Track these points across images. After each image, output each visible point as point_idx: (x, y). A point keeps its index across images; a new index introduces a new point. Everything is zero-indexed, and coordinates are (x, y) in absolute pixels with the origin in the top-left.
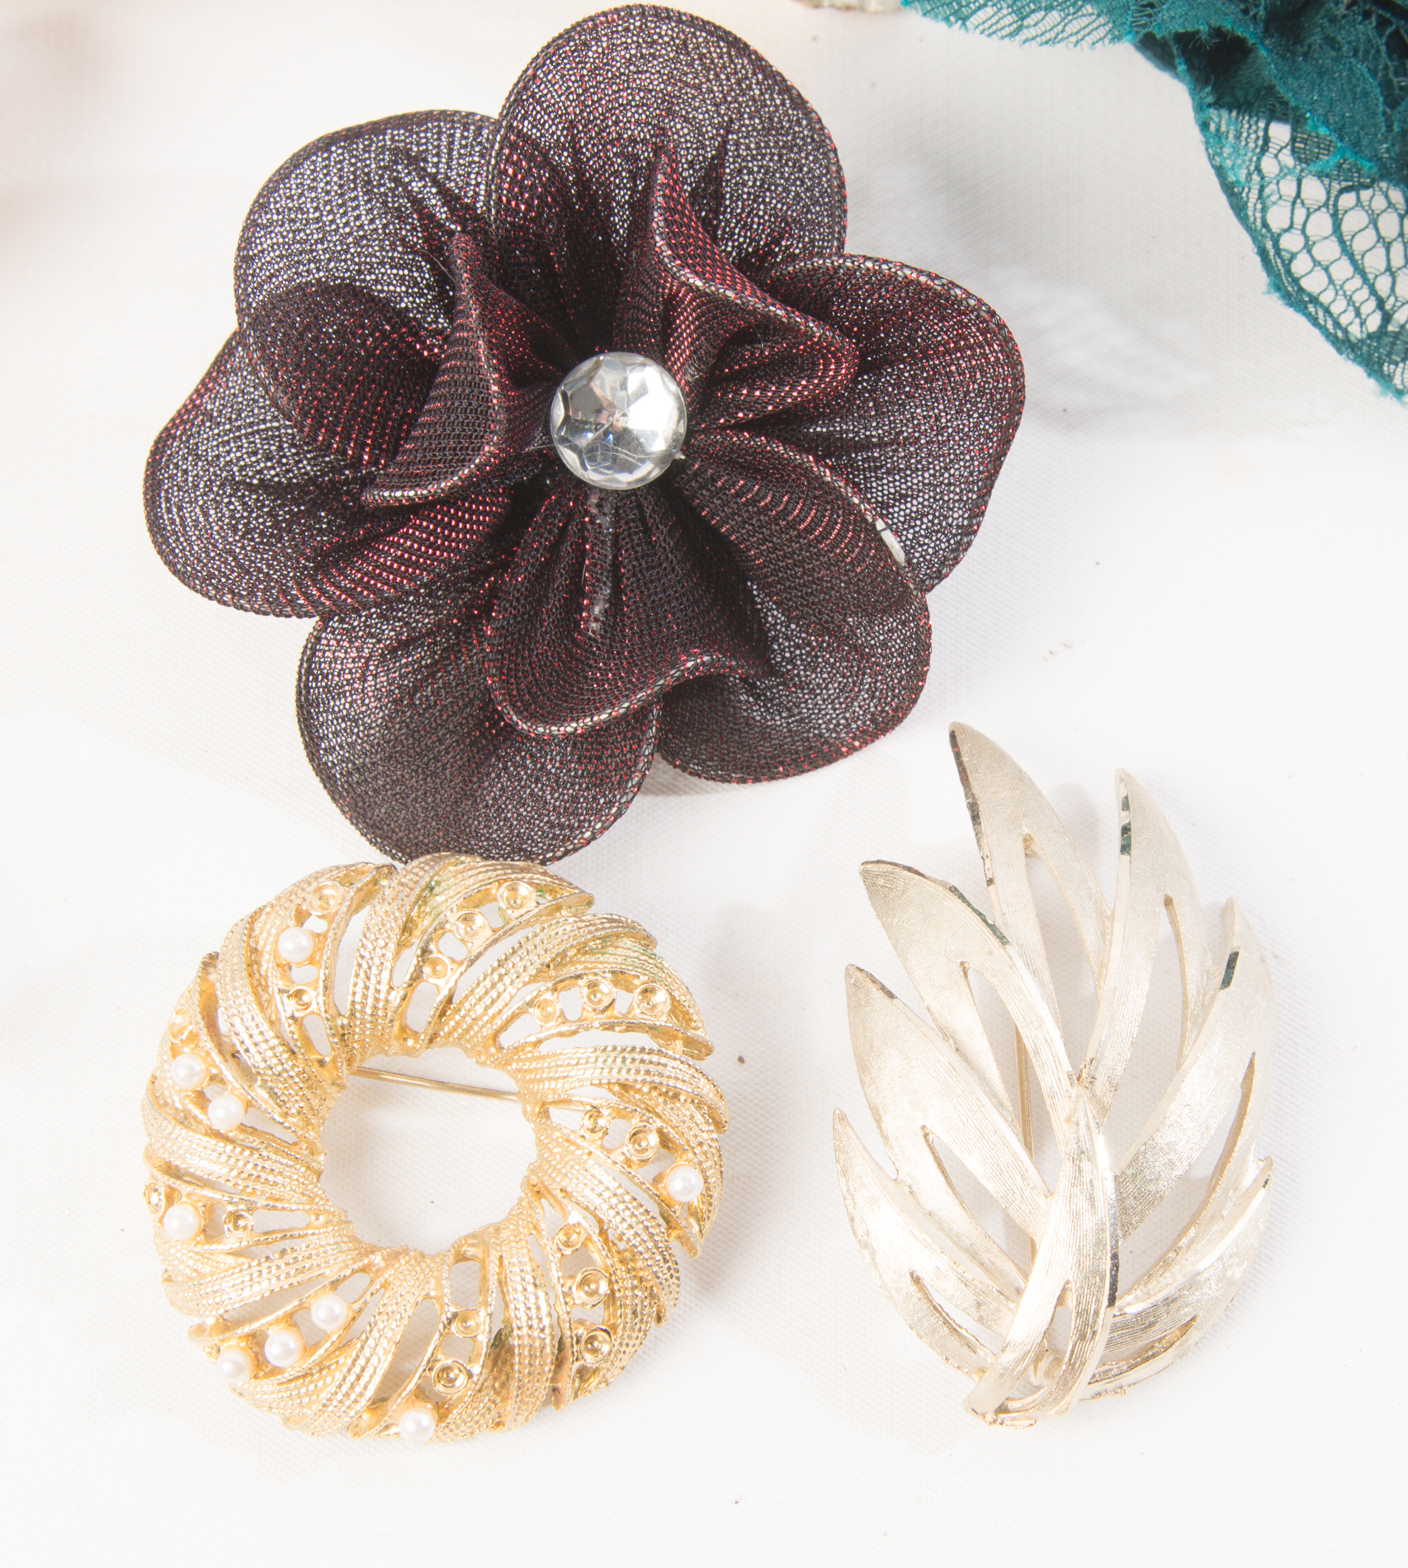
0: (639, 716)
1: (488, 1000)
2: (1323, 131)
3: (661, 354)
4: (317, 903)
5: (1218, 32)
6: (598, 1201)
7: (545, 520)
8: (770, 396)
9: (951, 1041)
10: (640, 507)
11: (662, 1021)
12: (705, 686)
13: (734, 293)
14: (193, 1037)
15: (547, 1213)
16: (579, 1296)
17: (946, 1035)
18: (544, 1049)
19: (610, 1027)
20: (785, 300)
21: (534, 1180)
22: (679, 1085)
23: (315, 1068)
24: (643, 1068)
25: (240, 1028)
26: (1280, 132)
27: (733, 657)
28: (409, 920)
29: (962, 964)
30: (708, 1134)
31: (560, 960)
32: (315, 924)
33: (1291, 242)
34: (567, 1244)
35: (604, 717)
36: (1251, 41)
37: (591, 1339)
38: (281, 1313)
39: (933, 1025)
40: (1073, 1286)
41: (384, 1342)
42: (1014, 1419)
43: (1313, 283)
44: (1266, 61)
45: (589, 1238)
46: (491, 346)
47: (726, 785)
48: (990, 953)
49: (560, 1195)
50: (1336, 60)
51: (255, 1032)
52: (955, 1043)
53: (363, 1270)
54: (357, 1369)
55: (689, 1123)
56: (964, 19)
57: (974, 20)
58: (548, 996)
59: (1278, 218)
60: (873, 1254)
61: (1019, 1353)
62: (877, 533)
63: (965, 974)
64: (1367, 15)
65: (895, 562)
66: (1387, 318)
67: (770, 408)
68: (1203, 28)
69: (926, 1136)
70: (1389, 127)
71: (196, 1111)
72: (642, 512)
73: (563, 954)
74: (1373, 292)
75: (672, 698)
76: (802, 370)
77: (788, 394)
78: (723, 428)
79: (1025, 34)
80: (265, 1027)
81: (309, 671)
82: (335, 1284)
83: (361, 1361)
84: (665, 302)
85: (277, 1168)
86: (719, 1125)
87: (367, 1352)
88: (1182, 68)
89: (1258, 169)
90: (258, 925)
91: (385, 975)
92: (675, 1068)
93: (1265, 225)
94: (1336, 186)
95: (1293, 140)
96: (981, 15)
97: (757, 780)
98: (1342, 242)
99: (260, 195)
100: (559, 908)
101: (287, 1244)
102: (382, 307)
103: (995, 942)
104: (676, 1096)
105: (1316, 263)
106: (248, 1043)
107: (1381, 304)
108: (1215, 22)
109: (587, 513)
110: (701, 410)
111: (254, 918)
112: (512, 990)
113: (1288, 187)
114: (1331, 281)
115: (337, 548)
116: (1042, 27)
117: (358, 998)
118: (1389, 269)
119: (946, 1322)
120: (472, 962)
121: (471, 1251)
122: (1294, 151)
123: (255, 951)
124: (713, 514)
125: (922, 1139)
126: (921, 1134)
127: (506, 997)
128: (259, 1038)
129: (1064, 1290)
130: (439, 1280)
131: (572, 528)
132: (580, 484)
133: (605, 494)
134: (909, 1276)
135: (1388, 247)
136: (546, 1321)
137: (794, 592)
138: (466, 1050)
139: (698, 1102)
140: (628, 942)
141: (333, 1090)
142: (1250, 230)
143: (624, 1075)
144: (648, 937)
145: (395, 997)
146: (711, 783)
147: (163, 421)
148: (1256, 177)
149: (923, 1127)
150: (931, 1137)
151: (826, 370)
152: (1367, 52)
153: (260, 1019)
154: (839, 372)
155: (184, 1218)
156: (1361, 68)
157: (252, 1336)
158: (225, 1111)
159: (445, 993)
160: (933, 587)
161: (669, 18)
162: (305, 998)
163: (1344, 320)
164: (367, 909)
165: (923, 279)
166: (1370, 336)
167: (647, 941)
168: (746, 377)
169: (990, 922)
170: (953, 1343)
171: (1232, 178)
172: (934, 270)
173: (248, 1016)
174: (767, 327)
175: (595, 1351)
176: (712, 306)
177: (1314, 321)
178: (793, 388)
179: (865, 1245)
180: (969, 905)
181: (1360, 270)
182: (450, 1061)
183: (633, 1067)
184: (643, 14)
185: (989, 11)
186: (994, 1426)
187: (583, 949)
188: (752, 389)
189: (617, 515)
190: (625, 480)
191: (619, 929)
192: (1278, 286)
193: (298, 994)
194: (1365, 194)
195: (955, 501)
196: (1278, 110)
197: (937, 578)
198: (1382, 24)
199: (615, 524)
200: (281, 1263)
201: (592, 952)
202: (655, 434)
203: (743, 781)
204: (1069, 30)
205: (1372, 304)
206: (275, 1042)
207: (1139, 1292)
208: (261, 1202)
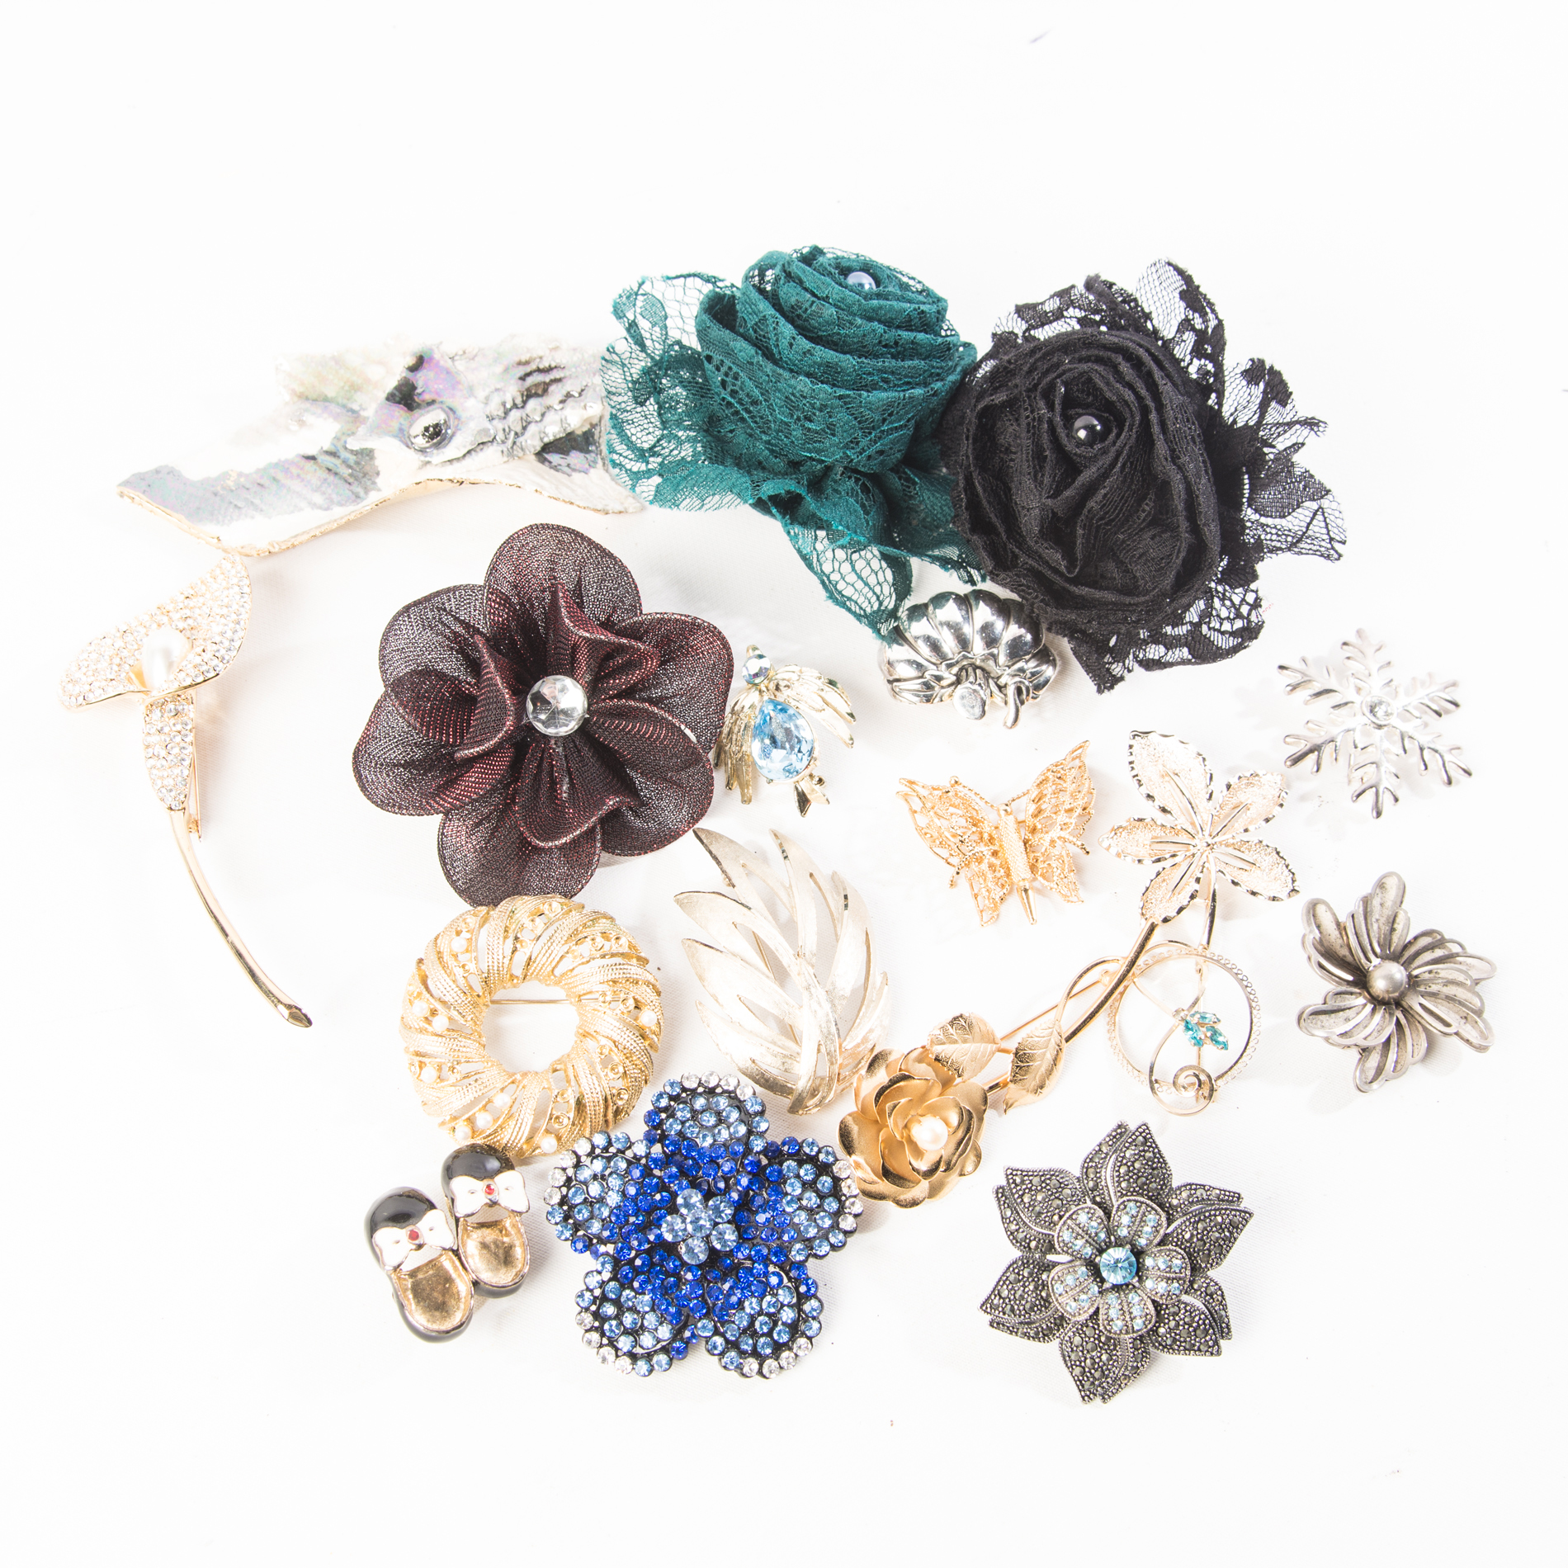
0: (592, 830)
1: (547, 955)
2: (840, 528)
3: (571, 673)
4: (464, 926)
5: (788, 492)
6: (612, 1033)
7: (532, 755)
8: (621, 682)
10: (573, 741)
11: (626, 950)
12: (615, 814)
13: (603, 636)
14: (419, 994)
15: (590, 1044)
16: (611, 1075)
18: (575, 972)
19: (603, 957)
20: (626, 636)
21: (581, 1031)
22: (638, 977)
23: (476, 999)
24: (621, 971)
25: (440, 986)
26: (821, 534)
27: (628, 797)
28: (506, 927)
29: (733, 922)
30: (654, 997)
31: (576, 932)
32: (465, 935)
33: (835, 577)
34: (601, 1054)
35: (578, 832)
36: (804, 494)
37: (619, 1094)
38: (481, 1106)
40: (822, 1043)
41: (528, 1111)
43: (848, 592)
44: (810, 503)
45: (611, 1050)
46: (502, 679)
48: (745, 914)
49: (595, 1034)
50: (839, 498)
51: (447, 986)
53: (513, 1082)
54: (519, 1125)
55: (646, 994)
56: (678, 506)
57: (681, 506)
58: (574, 948)
59: (827, 568)
62: (682, 731)
63: (736, 926)
64: (850, 478)
65: (692, 743)
66: (881, 604)
67: (624, 686)
68: (783, 492)
69: (739, 998)
70: (868, 524)
71: (427, 1026)
72: (575, 743)
73: (576, 930)
74: (875, 593)
75: (603, 821)
76: (637, 667)
77: (631, 679)
78: (604, 700)
79: (706, 507)
80: (451, 983)
81: (443, 834)
82: (502, 1090)
83: (520, 1121)
84: (572, 648)
85: (467, 1045)
86: (659, 993)
87: (522, 1116)
88: (774, 511)
89: (815, 549)
90: (438, 941)
91: (501, 951)
92: (634, 970)
93: (822, 571)
94: (849, 552)
95: (828, 535)
96: (685, 503)
97: (647, 853)
98: (856, 573)
99: (384, 635)
100: (571, 911)
101: (477, 1076)
102: (441, 676)
103: (746, 910)
104: (637, 983)
105: (848, 584)
106: (445, 992)
107: (878, 598)
108: (787, 488)
109: (551, 748)
110: (593, 694)
111: (436, 939)
112: (557, 948)
113: (829, 554)
114: (856, 590)
115: (446, 783)
116: (711, 504)
117: (490, 964)
118: (878, 583)
120: (538, 939)
121: (559, 1067)
122: (828, 539)
123: (439, 952)
124: (605, 739)
125: (737, 1001)
126: (736, 998)
127: (555, 952)
128: (449, 989)
129: (819, 1045)
130: (547, 1080)
131: (546, 755)
132: (545, 736)
133: (557, 739)
135: (876, 574)
136: (598, 1089)
138: (540, 981)
139: (648, 984)
140: (604, 920)
141: (484, 1008)
142: (815, 573)
143: (613, 976)
144: (611, 918)
145: (506, 961)
147: (354, 745)
148: (814, 553)
149: (738, 995)
151: (647, 664)
152: (852, 493)
153: (448, 980)
154: (652, 664)
155: (429, 1073)
156: (852, 500)
157: (469, 1119)
158: (440, 1023)
159: (527, 956)
161: (549, 528)
162: (467, 968)
163: (864, 606)
164: (487, 925)
165: (683, 618)
166: (874, 612)
167: (612, 919)
168: (612, 674)
169: (739, 901)
171: (805, 552)
172: (687, 614)
173: (442, 981)
174: (621, 649)
175: (622, 1099)
176: (594, 644)
177: (849, 610)
178: (633, 676)
180: (727, 897)
181: (866, 584)
182: (532, 989)
183: (617, 972)
184: (537, 528)
185: (688, 500)
187: (585, 926)
188: (615, 680)
189: (564, 747)
190: (563, 731)
191: (597, 916)
192: (831, 597)
193: (464, 966)
194: (863, 553)
195: (712, 713)
196: (820, 525)
197: (709, 748)
198: (857, 480)
199: (564, 750)
200: (476, 1084)
201: (589, 927)
202: (574, 709)
203: (640, 855)
204: (724, 502)
205: (875, 598)
206: (457, 989)
208: (463, 1060)
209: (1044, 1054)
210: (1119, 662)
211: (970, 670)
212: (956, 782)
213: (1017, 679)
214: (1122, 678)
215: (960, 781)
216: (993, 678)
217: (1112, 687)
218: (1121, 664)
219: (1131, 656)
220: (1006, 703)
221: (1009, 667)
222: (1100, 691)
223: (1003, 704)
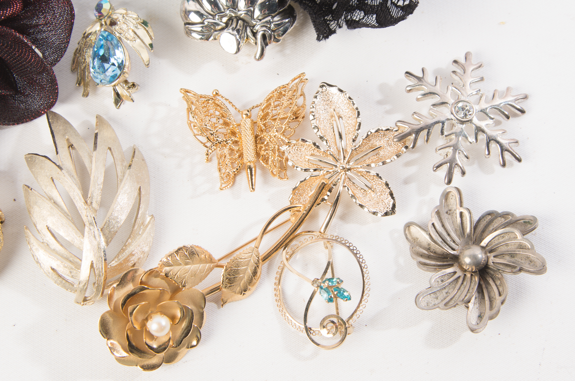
8: (2, 14)
9: (52, 200)
17: (50, 199)
29: (52, 178)
39: (47, 197)
40: (94, 262)
42: (89, 302)
47: (9, 126)
48: (58, 173)
52: (53, 200)
60: (40, 264)
61: (83, 284)
62: (33, 50)
63: (53, 181)
65: (40, 58)
67: (3, 18)
69: (48, 228)
76: (8, 6)
77: (6, 13)
97: (18, 124)
103: (59, 170)
119: (63, 279)
125: (47, 229)
126: (46, 228)
129: (92, 263)
134: (50, 268)
137: (18, 69)
146: (4, 126)
149: (47, 226)
150: (50, 228)
151: (13, 5)
160: (56, 64)
169: (57, 164)
170: (67, 284)
178: (7, 11)
179: (38, 262)
180: (52, 161)
186: (83, 306)
195: (57, 39)
197: (56, 61)
203: (13, 124)
207: (116, 260)
209: (246, 269)
210: (335, 20)
211: (235, 20)
212: (217, 94)
213: (264, 29)
214: (334, 32)
215: (220, 93)
216: (250, 27)
217: (327, 37)
218: (336, 22)
219: (343, 17)
220: (256, 43)
221: (260, 20)
222: (318, 39)
223: (254, 44)
